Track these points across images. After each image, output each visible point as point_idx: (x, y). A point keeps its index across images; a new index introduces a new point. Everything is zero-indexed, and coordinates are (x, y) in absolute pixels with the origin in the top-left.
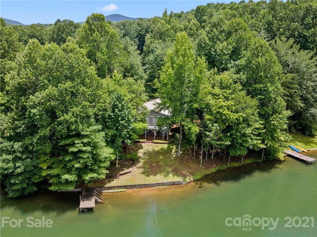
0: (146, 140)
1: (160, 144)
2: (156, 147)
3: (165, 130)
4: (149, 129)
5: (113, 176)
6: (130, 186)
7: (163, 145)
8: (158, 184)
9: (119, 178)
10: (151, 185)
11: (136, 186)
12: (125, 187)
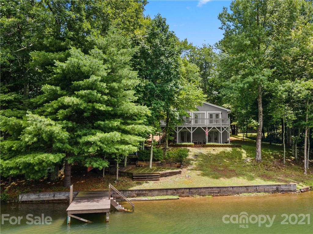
0: (193, 144)
1: (218, 147)
2: (213, 151)
3: (225, 127)
4: (198, 126)
5: (145, 176)
6: (188, 190)
7: (225, 148)
8: (246, 187)
9: (158, 180)
10: (231, 189)
11: (200, 191)
12: (176, 191)
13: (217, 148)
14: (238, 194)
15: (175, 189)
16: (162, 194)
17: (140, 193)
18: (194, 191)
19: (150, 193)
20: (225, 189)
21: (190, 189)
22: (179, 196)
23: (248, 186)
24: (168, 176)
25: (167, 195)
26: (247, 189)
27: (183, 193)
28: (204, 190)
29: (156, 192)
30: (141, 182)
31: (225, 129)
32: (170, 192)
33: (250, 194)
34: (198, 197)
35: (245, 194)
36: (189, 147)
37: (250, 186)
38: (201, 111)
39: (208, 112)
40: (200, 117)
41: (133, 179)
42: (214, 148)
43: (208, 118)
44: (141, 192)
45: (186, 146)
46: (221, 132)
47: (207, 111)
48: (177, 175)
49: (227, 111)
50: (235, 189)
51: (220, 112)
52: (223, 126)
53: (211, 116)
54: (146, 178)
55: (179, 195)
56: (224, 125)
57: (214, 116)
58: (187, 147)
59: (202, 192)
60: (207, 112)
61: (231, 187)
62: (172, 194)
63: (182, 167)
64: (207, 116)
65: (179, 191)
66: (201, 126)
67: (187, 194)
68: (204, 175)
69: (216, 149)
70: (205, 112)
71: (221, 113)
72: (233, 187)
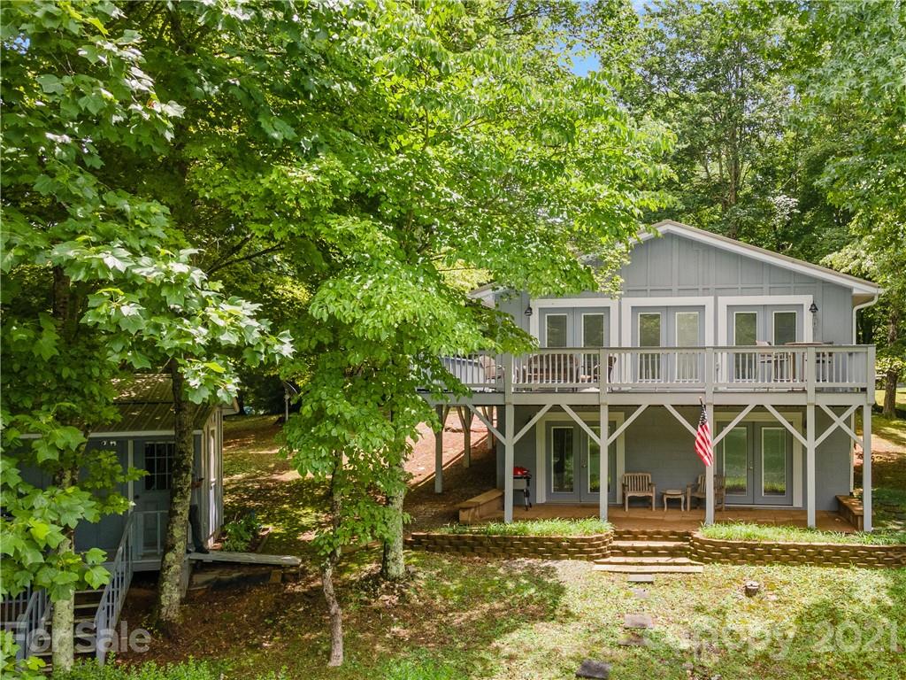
0: (607, 528)
1: (785, 563)
3: (839, 409)
7: (832, 572)
13: (777, 572)
31: (839, 422)
38: (684, 291)
39: (725, 301)
40: (671, 332)
42: (752, 574)
43: (723, 342)
45: (555, 549)
46: (811, 444)
47: (718, 291)
49: (849, 290)
51: (807, 300)
52: (825, 401)
53: (745, 322)
56: (834, 391)
57: (766, 330)
60: (719, 298)
64: (718, 330)
66: (668, 402)
69: (771, 586)
70: (707, 301)
71: (814, 309)
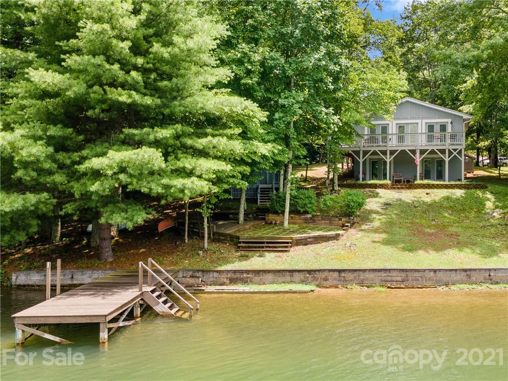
0: (389, 182)
1: (437, 189)
2: (426, 195)
3: (455, 150)
4: (400, 149)
5: (263, 243)
6: (336, 274)
7: (450, 190)
8: (465, 270)
9: (286, 251)
10: (432, 274)
11: (362, 276)
12: (310, 274)
13: (435, 190)
14: (447, 285)
15: (309, 272)
16: (281, 279)
17: (237, 277)
18: (350, 276)
19: (257, 279)
20: (417, 274)
21: (340, 271)
22: (318, 286)
23: (470, 270)
24: (311, 243)
25: (292, 282)
26: (469, 276)
27: (326, 279)
28: (371, 275)
29: (270, 276)
30: (250, 254)
31: (455, 153)
32: (297, 276)
33: (474, 286)
34: (357, 289)
35: (462, 286)
36: (380, 188)
37: (475, 270)
38: (412, 118)
39: (425, 121)
40: (408, 130)
41: (239, 247)
42: (428, 191)
43: (424, 132)
44: (238, 275)
45: (375, 186)
46: (447, 160)
47: (422, 118)
48: (331, 242)
49: (462, 117)
50: (439, 274)
51: (449, 120)
52: (451, 148)
53: (431, 128)
54: (263, 247)
55: (317, 283)
56: (454, 145)
57: (437, 129)
58: (376, 188)
59: (367, 279)
60: (423, 121)
61: (431, 270)
62: (302, 282)
63: (347, 226)
64: (422, 128)
65: (318, 275)
66: (406, 149)
67: (335, 282)
68: (386, 242)
69: (433, 193)
70: (419, 121)
71: (451, 123)
72: (435, 271)
